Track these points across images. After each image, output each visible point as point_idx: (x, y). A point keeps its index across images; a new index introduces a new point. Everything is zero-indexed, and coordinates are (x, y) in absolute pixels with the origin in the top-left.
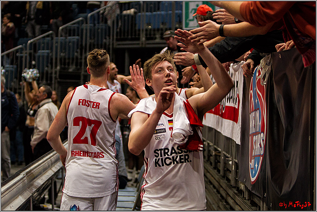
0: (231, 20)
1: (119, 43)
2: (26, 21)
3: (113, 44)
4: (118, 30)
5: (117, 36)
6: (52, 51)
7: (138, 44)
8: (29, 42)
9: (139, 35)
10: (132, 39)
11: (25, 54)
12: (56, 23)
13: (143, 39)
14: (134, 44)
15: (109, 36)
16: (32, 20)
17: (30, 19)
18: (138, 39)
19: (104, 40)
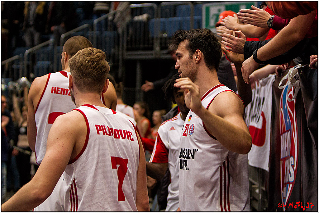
0: (262, 24)
1: (130, 53)
2: (24, 28)
3: (123, 54)
4: (129, 38)
5: (127, 45)
6: (53, 63)
7: (152, 54)
8: (27, 52)
9: (153, 44)
10: (145, 49)
11: (22, 66)
12: (58, 30)
13: (157, 48)
14: (146, 54)
15: (118, 45)
16: (30, 26)
17: (28, 26)
18: (152, 49)
19: (113, 50)
